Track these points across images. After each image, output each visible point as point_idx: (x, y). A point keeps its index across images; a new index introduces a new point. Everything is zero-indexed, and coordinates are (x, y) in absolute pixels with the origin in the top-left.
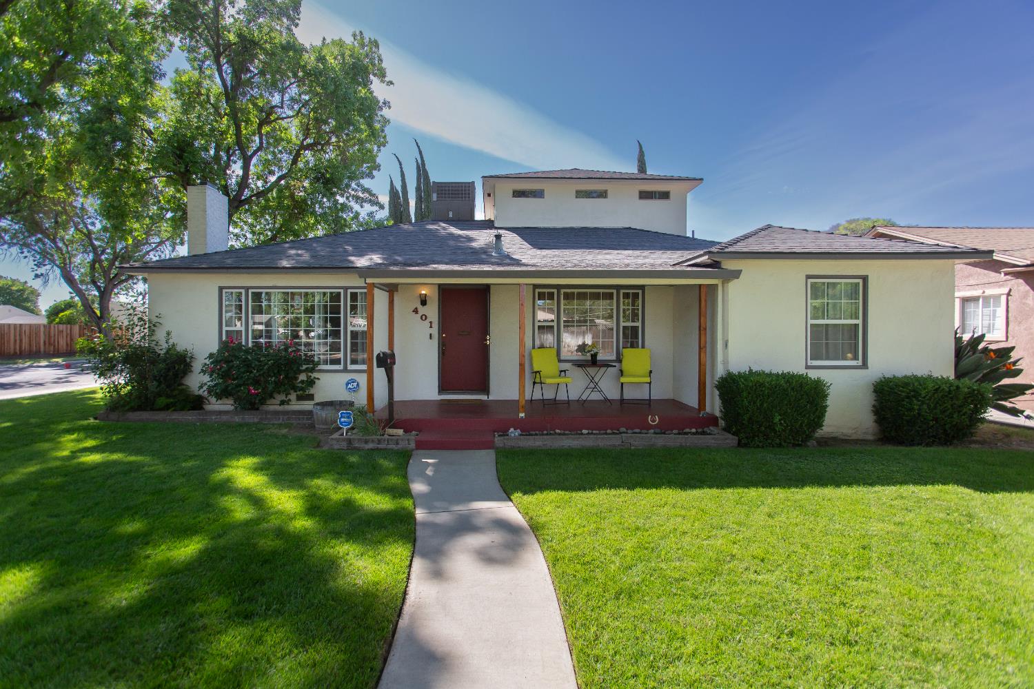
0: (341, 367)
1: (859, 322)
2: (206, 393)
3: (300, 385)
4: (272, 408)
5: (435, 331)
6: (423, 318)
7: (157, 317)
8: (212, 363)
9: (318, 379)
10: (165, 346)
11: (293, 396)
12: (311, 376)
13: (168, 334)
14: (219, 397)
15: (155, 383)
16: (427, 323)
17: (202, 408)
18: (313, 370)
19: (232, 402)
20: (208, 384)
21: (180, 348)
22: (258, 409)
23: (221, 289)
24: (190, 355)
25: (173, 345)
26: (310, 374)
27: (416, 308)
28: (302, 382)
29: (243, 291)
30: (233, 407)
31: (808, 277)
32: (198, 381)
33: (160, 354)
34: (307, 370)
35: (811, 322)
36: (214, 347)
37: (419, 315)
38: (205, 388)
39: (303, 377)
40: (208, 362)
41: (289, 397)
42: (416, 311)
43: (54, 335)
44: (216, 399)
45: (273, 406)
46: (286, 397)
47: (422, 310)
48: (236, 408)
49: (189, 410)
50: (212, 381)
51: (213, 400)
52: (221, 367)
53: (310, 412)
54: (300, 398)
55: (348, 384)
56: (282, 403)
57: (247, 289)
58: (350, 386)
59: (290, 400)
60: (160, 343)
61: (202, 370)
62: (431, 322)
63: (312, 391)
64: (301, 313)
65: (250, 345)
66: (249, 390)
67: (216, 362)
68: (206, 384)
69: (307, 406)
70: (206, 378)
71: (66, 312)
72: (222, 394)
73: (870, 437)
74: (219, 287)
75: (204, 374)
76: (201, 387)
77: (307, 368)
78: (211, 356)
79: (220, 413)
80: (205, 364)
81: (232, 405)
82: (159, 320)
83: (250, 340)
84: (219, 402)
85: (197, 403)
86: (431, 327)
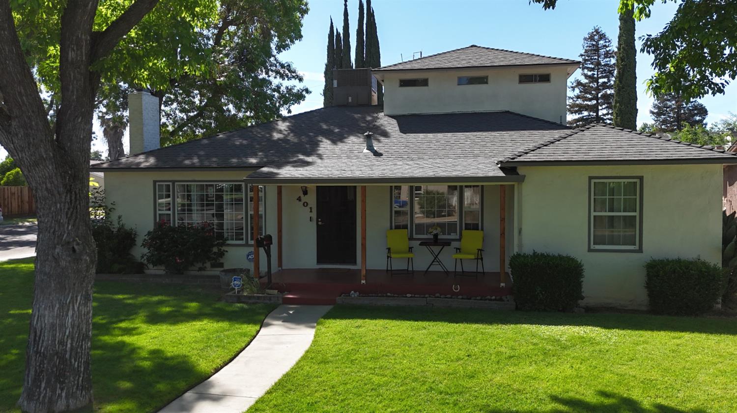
0: (243, 242)
1: (637, 214)
2: (146, 261)
3: (213, 256)
4: (193, 273)
5: (314, 215)
6: (305, 204)
7: (112, 204)
8: (150, 239)
9: (227, 251)
10: (117, 226)
11: (208, 265)
12: (221, 249)
13: (120, 217)
14: (155, 264)
15: (111, 253)
16: (308, 209)
17: (143, 272)
18: (223, 244)
19: (164, 268)
20: (147, 254)
21: (127, 227)
22: (182, 274)
23: (155, 182)
24: (134, 232)
25: (122, 225)
26: (220, 248)
27: (300, 197)
28: (215, 253)
29: (171, 184)
30: (165, 272)
31: (591, 178)
32: (140, 252)
33: (113, 231)
34: (218, 245)
35: (593, 214)
36: (151, 228)
37: (302, 203)
38: (145, 258)
39: (215, 250)
40: (146, 238)
41: (205, 265)
42: (299, 199)
43: (8, 197)
44: (152, 266)
45: (193, 272)
46: (203, 265)
47: (304, 199)
48: (167, 272)
49: (134, 273)
50: (149, 252)
51: (151, 266)
52: (156, 243)
53: (218, 277)
54: (213, 266)
55: (248, 256)
56: (200, 269)
57: (174, 182)
58: (250, 257)
59: (205, 267)
60: (113, 223)
61: (143, 244)
62: (311, 208)
63: (222, 261)
64: (213, 201)
65: (177, 226)
66: (176, 260)
67: (152, 239)
68: (146, 255)
69: (217, 272)
70: (146, 251)
71: (12, 172)
72: (157, 262)
73: (644, 308)
74: (154, 181)
75: (144, 247)
76: (142, 257)
77: (218, 243)
78: (149, 233)
79: (156, 276)
80: (145, 239)
81: (164, 270)
82: (114, 207)
83: (177, 221)
84: (155, 268)
85: (139, 268)
86: (311, 212)
